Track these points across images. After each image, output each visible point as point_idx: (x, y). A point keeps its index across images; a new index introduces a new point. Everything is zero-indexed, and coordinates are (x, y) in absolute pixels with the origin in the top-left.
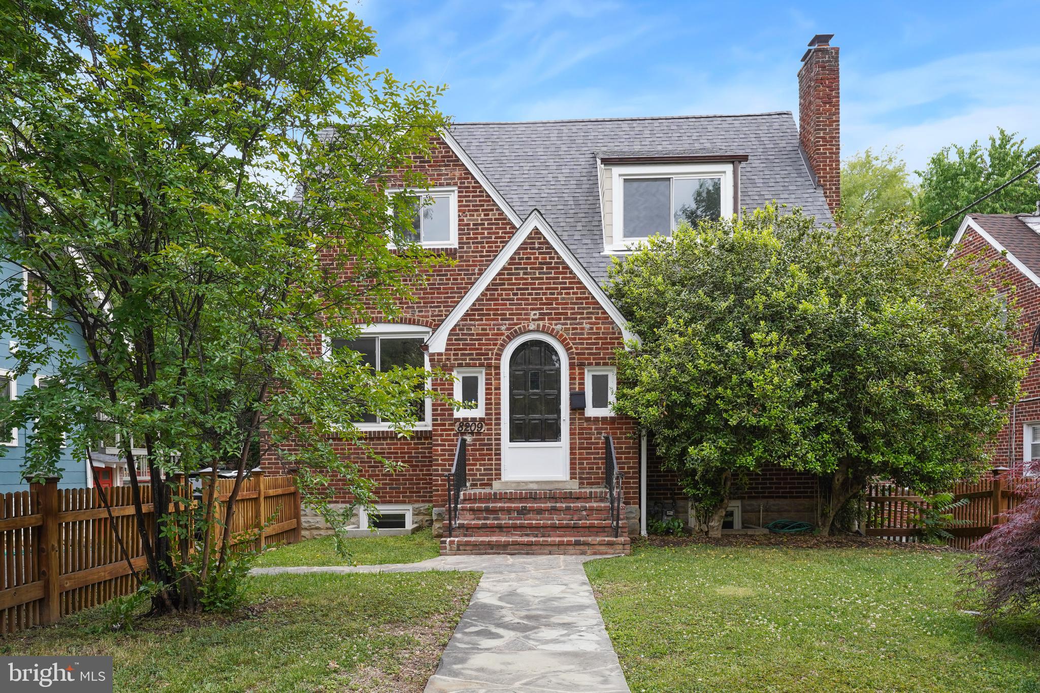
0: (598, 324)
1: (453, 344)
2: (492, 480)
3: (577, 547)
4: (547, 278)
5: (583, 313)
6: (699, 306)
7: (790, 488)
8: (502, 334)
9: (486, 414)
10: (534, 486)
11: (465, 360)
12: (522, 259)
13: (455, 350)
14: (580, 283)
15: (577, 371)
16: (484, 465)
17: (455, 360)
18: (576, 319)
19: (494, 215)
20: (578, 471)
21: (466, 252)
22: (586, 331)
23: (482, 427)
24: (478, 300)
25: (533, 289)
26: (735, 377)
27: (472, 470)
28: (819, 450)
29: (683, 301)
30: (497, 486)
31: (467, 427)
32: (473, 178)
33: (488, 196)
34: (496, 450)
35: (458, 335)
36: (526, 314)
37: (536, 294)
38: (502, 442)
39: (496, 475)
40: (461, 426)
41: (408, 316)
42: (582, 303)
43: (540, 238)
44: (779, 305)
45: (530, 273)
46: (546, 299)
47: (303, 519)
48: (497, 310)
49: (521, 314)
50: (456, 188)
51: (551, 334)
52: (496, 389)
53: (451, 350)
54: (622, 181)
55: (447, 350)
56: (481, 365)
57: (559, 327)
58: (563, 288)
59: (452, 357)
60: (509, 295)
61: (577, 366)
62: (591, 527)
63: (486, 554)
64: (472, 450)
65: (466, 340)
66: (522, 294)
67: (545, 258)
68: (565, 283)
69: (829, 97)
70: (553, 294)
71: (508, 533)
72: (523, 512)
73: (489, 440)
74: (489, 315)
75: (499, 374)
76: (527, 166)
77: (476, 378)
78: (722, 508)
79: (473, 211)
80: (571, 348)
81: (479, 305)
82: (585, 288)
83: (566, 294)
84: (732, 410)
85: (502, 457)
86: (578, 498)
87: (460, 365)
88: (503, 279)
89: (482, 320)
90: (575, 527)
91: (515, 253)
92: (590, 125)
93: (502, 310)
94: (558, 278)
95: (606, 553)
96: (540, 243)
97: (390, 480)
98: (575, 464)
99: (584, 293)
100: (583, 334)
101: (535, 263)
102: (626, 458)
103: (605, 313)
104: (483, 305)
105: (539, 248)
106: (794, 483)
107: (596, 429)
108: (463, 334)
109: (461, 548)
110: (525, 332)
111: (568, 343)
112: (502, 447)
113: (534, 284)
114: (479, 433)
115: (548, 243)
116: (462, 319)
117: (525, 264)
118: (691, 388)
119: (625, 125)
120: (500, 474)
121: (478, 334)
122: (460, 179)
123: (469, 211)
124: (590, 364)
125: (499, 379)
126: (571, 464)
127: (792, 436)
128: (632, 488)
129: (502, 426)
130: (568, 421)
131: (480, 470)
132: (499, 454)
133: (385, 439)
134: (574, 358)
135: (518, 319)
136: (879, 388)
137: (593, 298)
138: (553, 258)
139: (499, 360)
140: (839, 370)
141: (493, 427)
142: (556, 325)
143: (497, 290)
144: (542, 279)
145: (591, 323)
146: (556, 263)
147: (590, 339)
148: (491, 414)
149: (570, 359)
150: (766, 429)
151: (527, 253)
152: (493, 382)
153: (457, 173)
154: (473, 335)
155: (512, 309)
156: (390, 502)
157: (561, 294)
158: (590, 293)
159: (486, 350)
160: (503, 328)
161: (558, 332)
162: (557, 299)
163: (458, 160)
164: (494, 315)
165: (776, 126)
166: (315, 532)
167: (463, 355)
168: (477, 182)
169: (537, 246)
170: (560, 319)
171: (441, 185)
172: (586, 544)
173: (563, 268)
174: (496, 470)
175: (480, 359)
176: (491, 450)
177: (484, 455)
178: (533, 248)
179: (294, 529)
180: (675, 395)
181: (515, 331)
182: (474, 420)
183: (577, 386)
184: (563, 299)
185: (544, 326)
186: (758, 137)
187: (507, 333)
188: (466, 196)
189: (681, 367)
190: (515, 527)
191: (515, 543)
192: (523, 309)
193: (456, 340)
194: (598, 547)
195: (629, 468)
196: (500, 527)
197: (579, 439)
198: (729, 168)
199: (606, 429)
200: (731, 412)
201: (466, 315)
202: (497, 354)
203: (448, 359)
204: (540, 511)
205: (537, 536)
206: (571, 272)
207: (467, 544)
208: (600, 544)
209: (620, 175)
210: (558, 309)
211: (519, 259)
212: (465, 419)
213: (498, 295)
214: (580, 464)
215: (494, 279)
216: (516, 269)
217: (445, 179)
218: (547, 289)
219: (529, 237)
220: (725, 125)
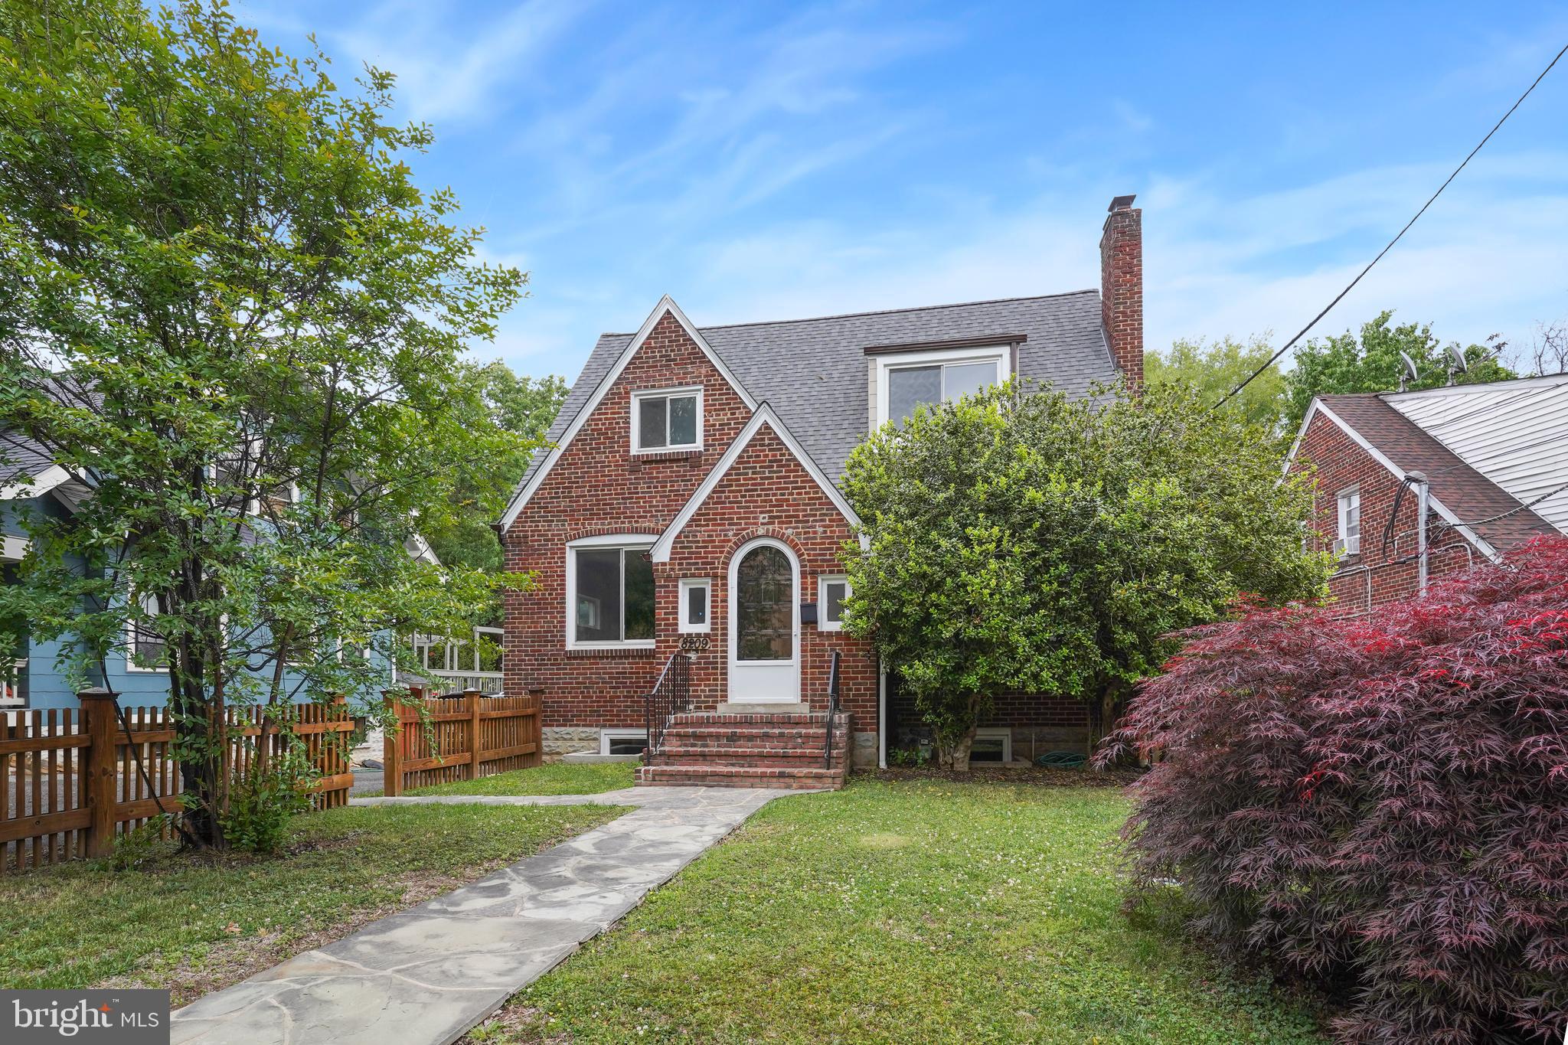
0: (832, 526)
1: (678, 553)
2: (716, 702)
3: (782, 780)
4: (778, 478)
5: (815, 515)
6: (920, 498)
7: (1068, 714)
8: (729, 541)
9: (712, 629)
10: (762, 710)
11: (690, 569)
12: (751, 457)
13: (680, 559)
14: (813, 481)
15: (809, 580)
16: (709, 685)
17: (680, 570)
18: (808, 521)
19: (741, 413)
20: (809, 693)
21: (711, 455)
22: (819, 535)
23: (706, 644)
24: (704, 503)
25: (762, 490)
26: (949, 580)
27: (697, 691)
28: (1058, 668)
29: (901, 494)
30: (722, 710)
31: (691, 643)
32: (720, 375)
33: (735, 393)
34: (722, 669)
35: (683, 542)
36: (754, 518)
37: (766, 495)
38: (729, 660)
39: (722, 696)
40: (685, 643)
41: (652, 525)
42: (815, 504)
43: (770, 434)
44: (1003, 494)
45: (759, 473)
46: (776, 500)
47: (544, 743)
48: (724, 514)
49: (749, 518)
50: (702, 387)
51: (781, 538)
52: (722, 601)
53: (675, 559)
54: (887, 372)
55: (671, 559)
56: (707, 575)
57: (790, 531)
58: (794, 488)
59: (677, 567)
60: (736, 497)
61: (810, 574)
62: (802, 756)
63: (683, 785)
64: (697, 669)
65: (691, 547)
66: (750, 496)
67: (775, 455)
68: (797, 482)
69: (1130, 266)
70: (784, 494)
71: (712, 763)
72: (732, 738)
73: (714, 657)
74: (716, 520)
75: (725, 585)
76: (801, 364)
77: (704, 589)
78: (968, 736)
79: (719, 410)
80: (803, 554)
81: (706, 509)
82: (818, 487)
83: (798, 494)
84: (949, 619)
85: (729, 677)
86: (797, 724)
87: (685, 576)
88: (731, 480)
89: (708, 525)
90: (785, 756)
91: (744, 451)
92: (875, 318)
93: (729, 513)
94: (789, 477)
95: (814, 788)
96: (770, 439)
97: (632, 702)
98: (806, 685)
99: (817, 493)
100: (815, 538)
101: (764, 461)
102: (862, 678)
103: (840, 514)
104: (710, 509)
105: (769, 445)
106: (1072, 709)
107: (829, 645)
108: (688, 542)
109: (657, 778)
110: (755, 538)
111: (800, 549)
112: (729, 666)
113: (764, 484)
114: (704, 650)
115: (778, 438)
116: (688, 525)
117: (754, 462)
118: (903, 594)
119: (912, 316)
120: (726, 696)
121: (703, 541)
122: (706, 376)
123: (715, 410)
124: (823, 572)
125: (726, 590)
126: (802, 684)
127: (1020, 650)
128: (868, 712)
129: (729, 643)
130: (800, 637)
131: (704, 691)
132: (726, 674)
133: (627, 657)
134: (806, 566)
135: (746, 524)
136: (1124, 592)
137: (827, 497)
138: (784, 455)
139: (727, 569)
140: (1082, 570)
141: (719, 643)
142: (786, 529)
143: (724, 492)
144: (772, 478)
145: (824, 526)
146: (787, 460)
147: (824, 543)
148: (717, 629)
149: (802, 566)
150: (989, 641)
151: (756, 451)
152: (719, 593)
153: (703, 371)
154: (698, 542)
155: (740, 513)
156: (631, 726)
157: (793, 494)
158: (823, 493)
159: (712, 558)
160: (731, 533)
161: (788, 537)
162: (788, 500)
163: (705, 356)
164: (721, 519)
165: (1079, 305)
166: (556, 757)
167: (688, 564)
168: (723, 379)
169: (767, 442)
170: (791, 522)
171: (687, 384)
172: (792, 776)
173: (795, 465)
174: (722, 691)
175: (706, 569)
176: (717, 668)
177: (709, 674)
178: (763, 445)
179: (533, 754)
180: (886, 604)
181: (743, 537)
182: (698, 635)
183: (809, 597)
184: (794, 499)
185: (774, 530)
186: (1056, 319)
187: (734, 539)
188: (712, 395)
189: (892, 572)
190: (719, 755)
191: (714, 774)
192: (752, 512)
193: (681, 548)
194: (804, 780)
195: (865, 689)
196: (703, 755)
197: (811, 656)
198: (1006, 351)
199: (840, 645)
200: (947, 623)
201: (692, 520)
202: (723, 563)
203: (672, 569)
204: (751, 738)
205: (743, 766)
206: (803, 470)
207: (663, 773)
208: (807, 777)
209: (885, 366)
210: (789, 511)
211: (748, 457)
212: (689, 635)
213: (726, 497)
214: (812, 684)
215: (722, 480)
216: (744, 468)
217: (691, 378)
218: (777, 489)
219: (758, 433)
220: (1022, 308)
